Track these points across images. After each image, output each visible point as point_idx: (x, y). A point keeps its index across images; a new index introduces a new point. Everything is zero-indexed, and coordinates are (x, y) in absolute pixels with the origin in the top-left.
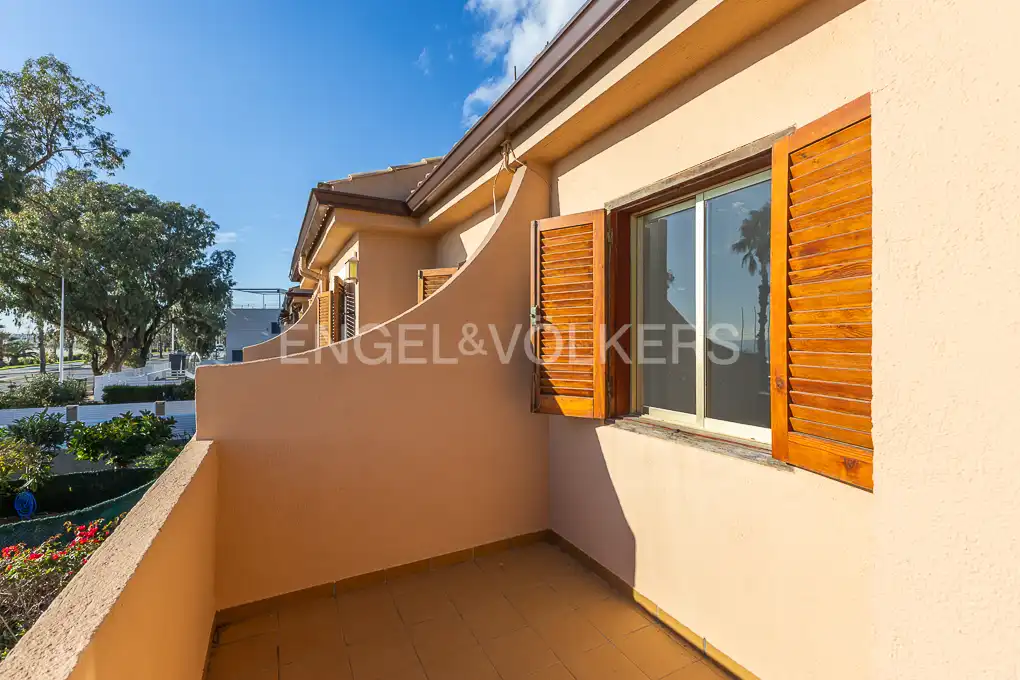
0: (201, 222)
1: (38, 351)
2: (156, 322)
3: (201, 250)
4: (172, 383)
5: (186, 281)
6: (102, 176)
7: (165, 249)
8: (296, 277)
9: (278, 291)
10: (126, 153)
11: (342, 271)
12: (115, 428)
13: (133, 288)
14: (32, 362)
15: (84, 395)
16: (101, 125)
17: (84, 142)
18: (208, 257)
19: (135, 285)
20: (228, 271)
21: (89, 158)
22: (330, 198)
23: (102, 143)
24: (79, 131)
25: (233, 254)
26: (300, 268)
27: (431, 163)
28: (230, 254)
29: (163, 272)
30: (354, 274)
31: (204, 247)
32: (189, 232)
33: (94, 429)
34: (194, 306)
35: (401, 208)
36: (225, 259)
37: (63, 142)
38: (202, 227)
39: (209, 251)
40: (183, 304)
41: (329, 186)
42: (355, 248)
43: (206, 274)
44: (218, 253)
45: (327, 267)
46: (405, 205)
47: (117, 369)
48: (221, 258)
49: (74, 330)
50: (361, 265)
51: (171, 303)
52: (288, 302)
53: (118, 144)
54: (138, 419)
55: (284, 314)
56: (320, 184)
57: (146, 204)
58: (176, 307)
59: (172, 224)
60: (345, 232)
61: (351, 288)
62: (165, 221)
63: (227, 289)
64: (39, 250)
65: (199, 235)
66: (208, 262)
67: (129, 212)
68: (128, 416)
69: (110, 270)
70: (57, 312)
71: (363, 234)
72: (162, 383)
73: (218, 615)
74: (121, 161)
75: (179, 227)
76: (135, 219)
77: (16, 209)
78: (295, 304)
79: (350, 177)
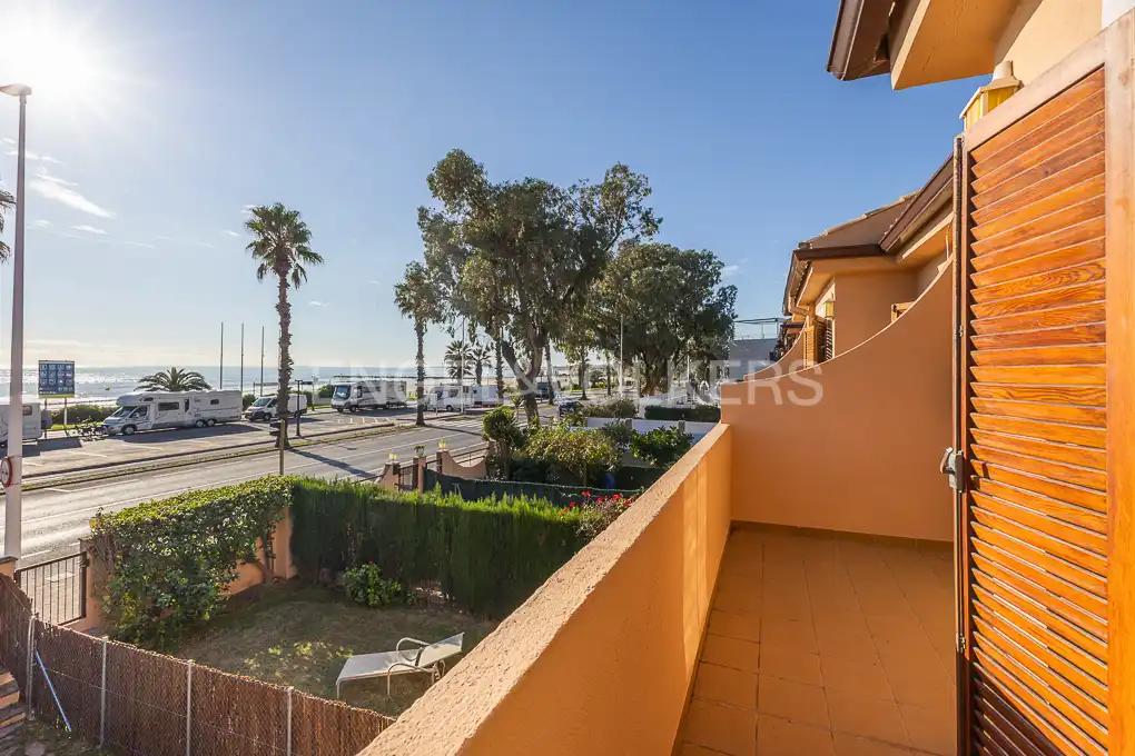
0: (710, 264)
1: (606, 378)
2: (677, 353)
3: (710, 288)
4: (688, 407)
5: (699, 316)
6: (645, 241)
7: (684, 290)
8: (787, 313)
9: (776, 320)
10: (660, 221)
11: (822, 311)
12: (655, 437)
13: (663, 327)
14: (602, 386)
15: (635, 412)
16: (645, 204)
17: (636, 220)
18: (715, 294)
19: (664, 325)
20: (731, 305)
21: (638, 231)
22: (807, 255)
23: (646, 218)
24: (634, 212)
25: (735, 289)
26: (789, 307)
27: (907, 200)
28: (733, 288)
29: (681, 312)
30: (831, 313)
31: (712, 286)
32: (701, 273)
33: (643, 436)
34: (705, 339)
35: (875, 250)
36: (728, 295)
37: (624, 223)
38: (710, 267)
39: (716, 288)
40: (696, 339)
41: (808, 244)
42: (831, 291)
43: (713, 310)
44: (723, 289)
45: (813, 303)
46: (878, 247)
47: (652, 394)
48: (725, 293)
49: (628, 363)
50: (836, 304)
51: (688, 338)
52: (783, 334)
53: (655, 216)
54: (669, 432)
55: (780, 345)
56: (801, 245)
57: (671, 255)
58: (691, 341)
59: (687, 269)
60: (823, 277)
61: (830, 326)
62: (684, 268)
63: (730, 322)
64: (611, 303)
65: (710, 275)
66: (715, 298)
67: (661, 264)
68: (662, 429)
69: (648, 314)
70: (618, 349)
71: (839, 277)
72: (682, 406)
73: (733, 522)
74: (657, 227)
75: (694, 270)
76: (664, 269)
77: (602, 277)
78: (789, 335)
79: (825, 232)
